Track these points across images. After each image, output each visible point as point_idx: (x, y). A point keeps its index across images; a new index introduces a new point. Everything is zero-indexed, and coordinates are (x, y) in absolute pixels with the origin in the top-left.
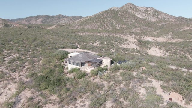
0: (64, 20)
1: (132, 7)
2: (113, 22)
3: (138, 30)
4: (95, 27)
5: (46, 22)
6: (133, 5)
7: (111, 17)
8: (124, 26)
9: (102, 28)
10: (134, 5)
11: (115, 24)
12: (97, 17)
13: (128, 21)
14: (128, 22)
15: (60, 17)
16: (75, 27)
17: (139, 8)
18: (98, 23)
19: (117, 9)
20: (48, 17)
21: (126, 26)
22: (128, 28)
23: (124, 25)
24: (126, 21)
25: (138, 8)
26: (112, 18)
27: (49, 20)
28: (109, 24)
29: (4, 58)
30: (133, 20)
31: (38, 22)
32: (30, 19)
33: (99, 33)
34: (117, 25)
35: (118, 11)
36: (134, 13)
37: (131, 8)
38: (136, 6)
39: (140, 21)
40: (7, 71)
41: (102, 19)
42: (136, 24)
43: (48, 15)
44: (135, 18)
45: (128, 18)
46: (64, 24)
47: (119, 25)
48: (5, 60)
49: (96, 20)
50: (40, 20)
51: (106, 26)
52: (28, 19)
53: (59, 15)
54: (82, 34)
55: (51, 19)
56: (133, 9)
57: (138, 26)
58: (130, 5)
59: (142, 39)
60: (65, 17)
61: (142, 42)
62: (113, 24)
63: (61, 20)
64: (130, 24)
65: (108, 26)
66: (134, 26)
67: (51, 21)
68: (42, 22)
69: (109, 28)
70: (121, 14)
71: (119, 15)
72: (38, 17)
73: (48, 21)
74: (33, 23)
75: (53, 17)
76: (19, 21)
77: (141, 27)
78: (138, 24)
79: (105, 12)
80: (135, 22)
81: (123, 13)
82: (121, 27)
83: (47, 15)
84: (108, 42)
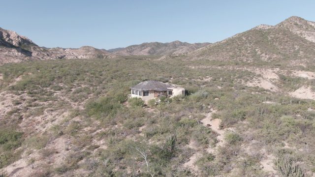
0: (182, 48)
1: (298, 22)
2: (257, 50)
3: (302, 62)
4: (223, 57)
5: (155, 52)
6: (301, 19)
7: (254, 41)
8: (275, 56)
9: (235, 59)
10: (303, 19)
11: (259, 53)
12: (230, 42)
13: (286, 47)
14: (285, 49)
15: (176, 45)
16: (191, 58)
17: (313, 25)
18: (230, 52)
19: (268, 28)
20: (158, 45)
21: (279, 56)
22: (284, 59)
23: (277, 54)
24: (282, 47)
25: (311, 24)
26: (256, 43)
27: (160, 50)
28: (249, 53)
29: (71, 88)
30: (296, 46)
31: (144, 52)
32: (133, 48)
33: (220, 66)
34: (264, 55)
35: (269, 31)
36: (301, 34)
37: (296, 24)
38: (306, 21)
39: (310, 47)
40: (69, 100)
41: (237, 46)
42: (301, 52)
43: (159, 42)
44: (301, 42)
45: (287, 42)
46: (177, 55)
47: (266, 54)
48: (72, 91)
49: (228, 47)
50: (147, 50)
51: (243, 56)
52: (131, 49)
53: (176, 42)
54: (193, 68)
55: (163, 49)
56: (300, 27)
57: (305, 56)
58: (296, 19)
59: (292, 75)
60: (185, 44)
61: (287, 80)
62: (256, 53)
63: (178, 49)
64: (288, 53)
65: (246, 56)
66: (295, 56)
67: (163, 51)
68: (149, 52)
69: (247, 60)
70: (273, 36)
71: (270, 38)
72: (144, 46)
73: (158, 51)
74: (136, 55)
75: (166, 45)
76: (117, 52)
77: (309, 58)
78: (305, 52)
79: (244, 34)
80: (299, 50)
81: (278, 34)
82: (270, 58)
83: (157, 43)
84: (225, 77)
